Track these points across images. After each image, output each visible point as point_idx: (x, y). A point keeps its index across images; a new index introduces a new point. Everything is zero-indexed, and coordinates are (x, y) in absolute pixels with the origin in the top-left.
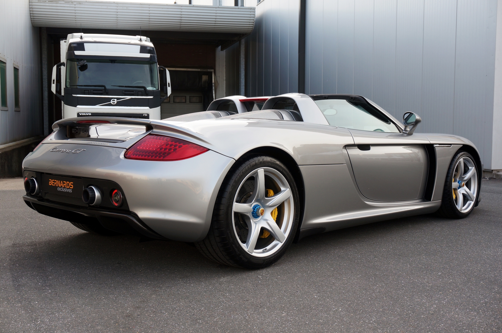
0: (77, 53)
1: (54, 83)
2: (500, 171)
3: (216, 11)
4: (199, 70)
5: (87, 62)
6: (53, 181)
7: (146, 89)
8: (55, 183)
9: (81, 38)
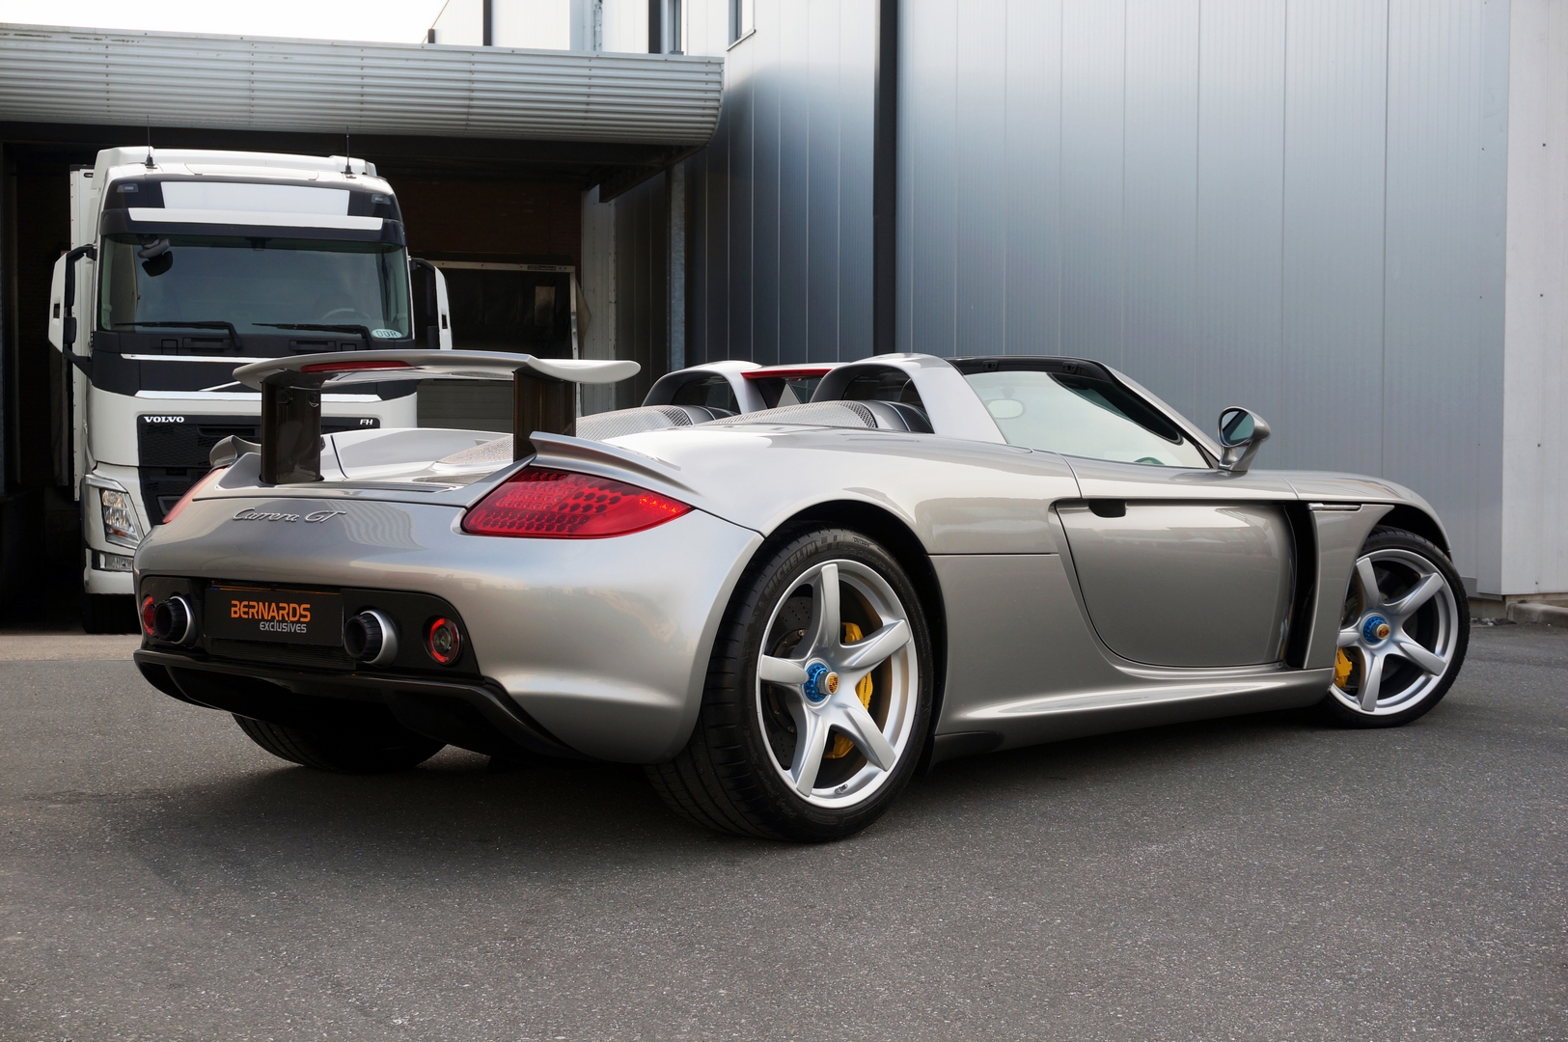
0: (138, 214)
1: (56, 315)
2: (1529, 599)
3: (590, 68)
4: (524, 268)
5: (171, 245)
6: (245, 606)
7: (370, 335)
8: (251, 610)
9: (150, 163)
